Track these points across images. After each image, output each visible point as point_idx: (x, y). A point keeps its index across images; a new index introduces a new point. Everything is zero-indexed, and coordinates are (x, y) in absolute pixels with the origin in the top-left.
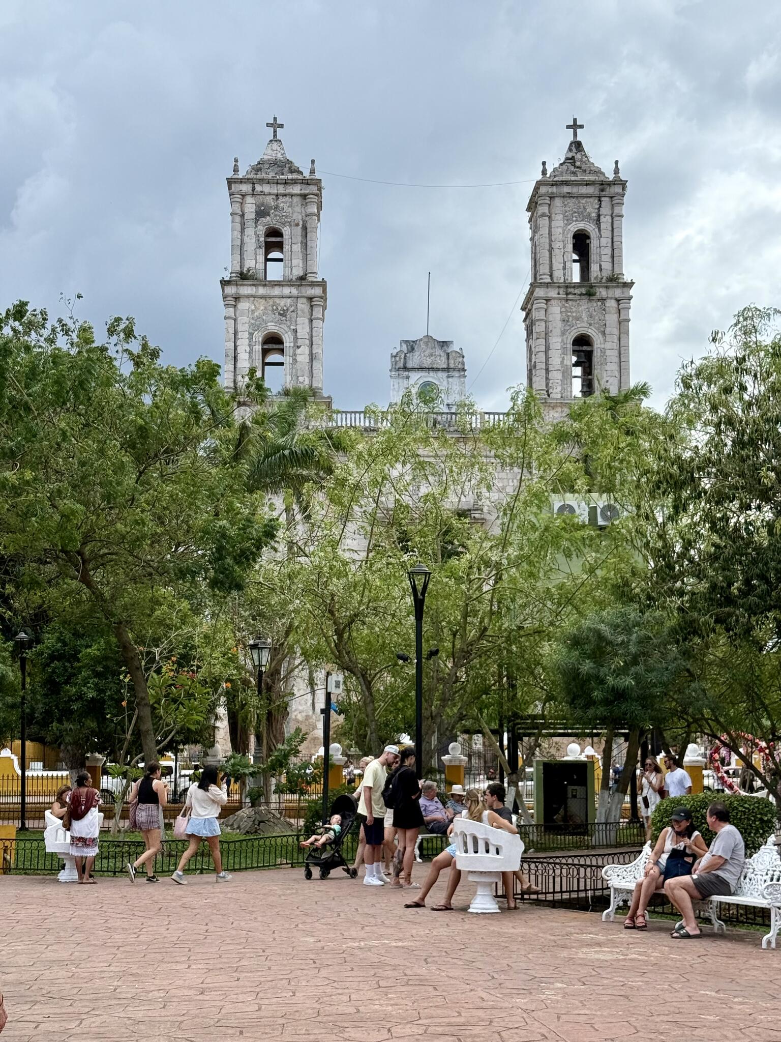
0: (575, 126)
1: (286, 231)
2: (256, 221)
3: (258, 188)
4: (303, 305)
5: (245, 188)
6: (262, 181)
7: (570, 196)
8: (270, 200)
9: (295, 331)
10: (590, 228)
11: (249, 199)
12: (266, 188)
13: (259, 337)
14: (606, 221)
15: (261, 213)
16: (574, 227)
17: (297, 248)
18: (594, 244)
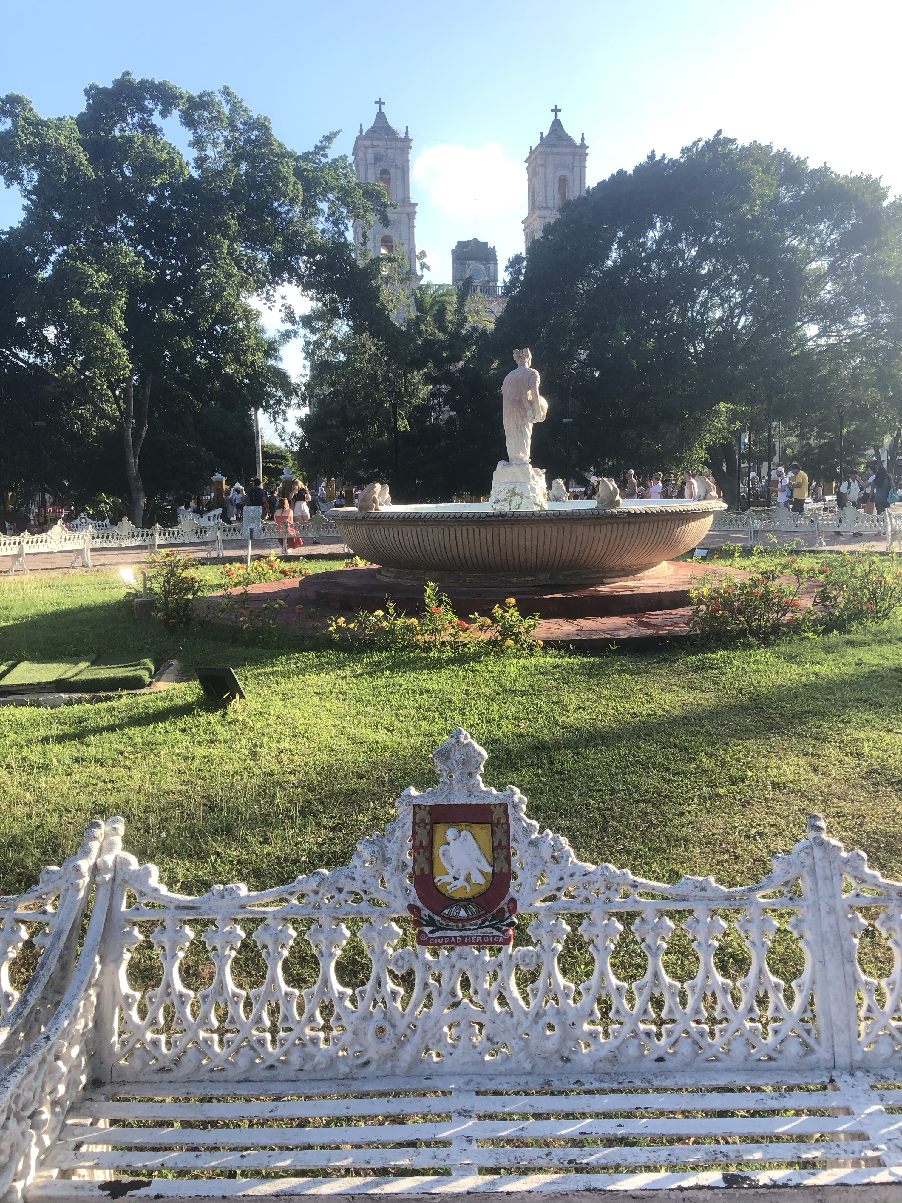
0: (556, 110)
1: (392, 171)
2: (375, 163)
3: (375, 143)
4: (404, 218)
5: (368, 143)
6: (377, 139)
7: (557, 153)
8: (382, 151)
9: (400, 235)
10: (568, 174)
11: (370, 150)
12: (380, 143)
13: (379, 238)
14: (577, 170)
15: (378, 159)
16: (560, 173)
17: (399, 182)
18: (570, 184)
